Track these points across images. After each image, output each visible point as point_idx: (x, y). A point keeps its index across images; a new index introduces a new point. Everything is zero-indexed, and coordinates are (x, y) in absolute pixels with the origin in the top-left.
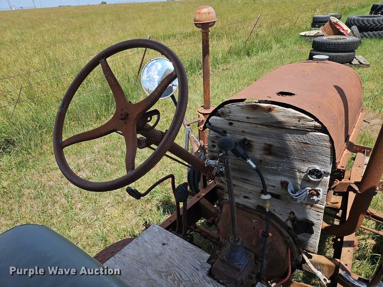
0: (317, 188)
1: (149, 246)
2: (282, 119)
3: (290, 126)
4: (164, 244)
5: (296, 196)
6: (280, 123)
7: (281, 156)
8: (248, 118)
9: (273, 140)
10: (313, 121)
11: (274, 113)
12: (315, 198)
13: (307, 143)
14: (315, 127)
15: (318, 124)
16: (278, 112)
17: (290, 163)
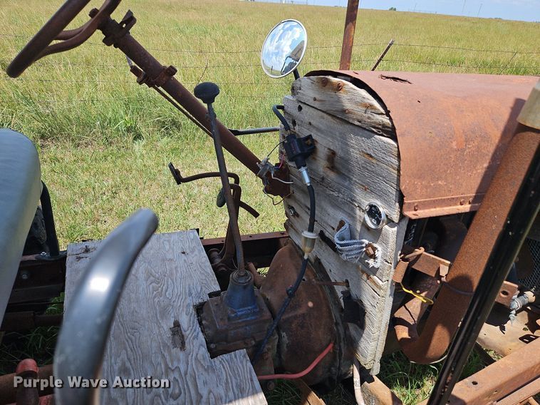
0: (375, 245)
1: (167, 247)
2: (348, 106)
3: (354, 119)
4: (184, 253)
5: (341, 245)
6: (344, 111)
7: (344, 174)
8: (315, 99)
9: (337, 143)
10: (382, 114)
11: (342, 94)
12: (371, 262)
13: (371, 156)
14: (384, 126)
15: (389, 121)
16: (347, 92)
17: (351, 190)
